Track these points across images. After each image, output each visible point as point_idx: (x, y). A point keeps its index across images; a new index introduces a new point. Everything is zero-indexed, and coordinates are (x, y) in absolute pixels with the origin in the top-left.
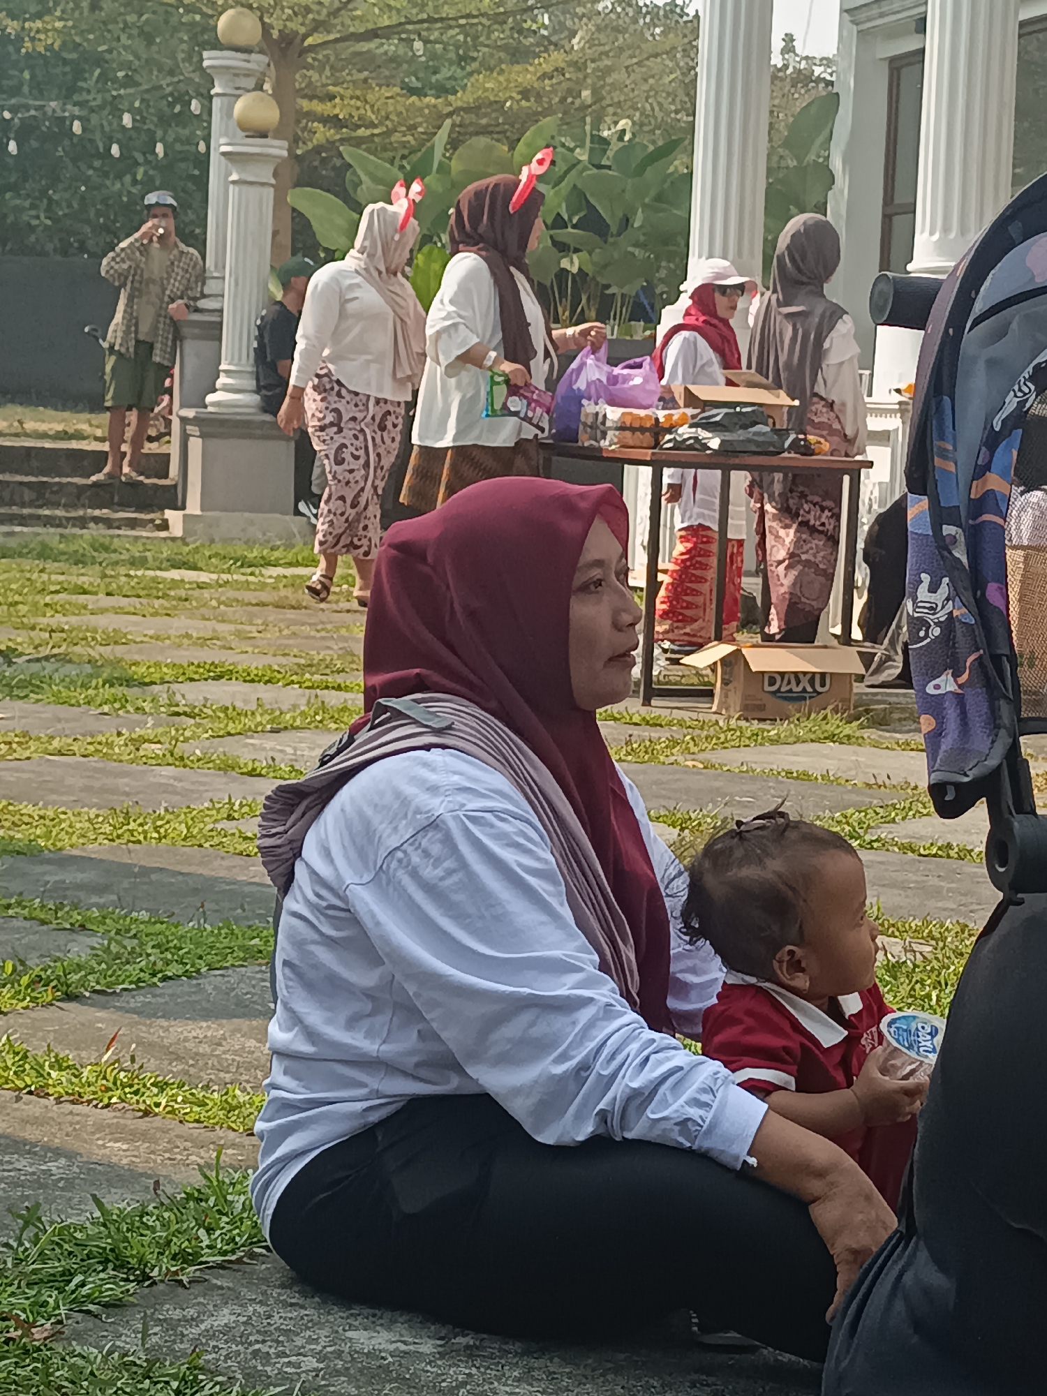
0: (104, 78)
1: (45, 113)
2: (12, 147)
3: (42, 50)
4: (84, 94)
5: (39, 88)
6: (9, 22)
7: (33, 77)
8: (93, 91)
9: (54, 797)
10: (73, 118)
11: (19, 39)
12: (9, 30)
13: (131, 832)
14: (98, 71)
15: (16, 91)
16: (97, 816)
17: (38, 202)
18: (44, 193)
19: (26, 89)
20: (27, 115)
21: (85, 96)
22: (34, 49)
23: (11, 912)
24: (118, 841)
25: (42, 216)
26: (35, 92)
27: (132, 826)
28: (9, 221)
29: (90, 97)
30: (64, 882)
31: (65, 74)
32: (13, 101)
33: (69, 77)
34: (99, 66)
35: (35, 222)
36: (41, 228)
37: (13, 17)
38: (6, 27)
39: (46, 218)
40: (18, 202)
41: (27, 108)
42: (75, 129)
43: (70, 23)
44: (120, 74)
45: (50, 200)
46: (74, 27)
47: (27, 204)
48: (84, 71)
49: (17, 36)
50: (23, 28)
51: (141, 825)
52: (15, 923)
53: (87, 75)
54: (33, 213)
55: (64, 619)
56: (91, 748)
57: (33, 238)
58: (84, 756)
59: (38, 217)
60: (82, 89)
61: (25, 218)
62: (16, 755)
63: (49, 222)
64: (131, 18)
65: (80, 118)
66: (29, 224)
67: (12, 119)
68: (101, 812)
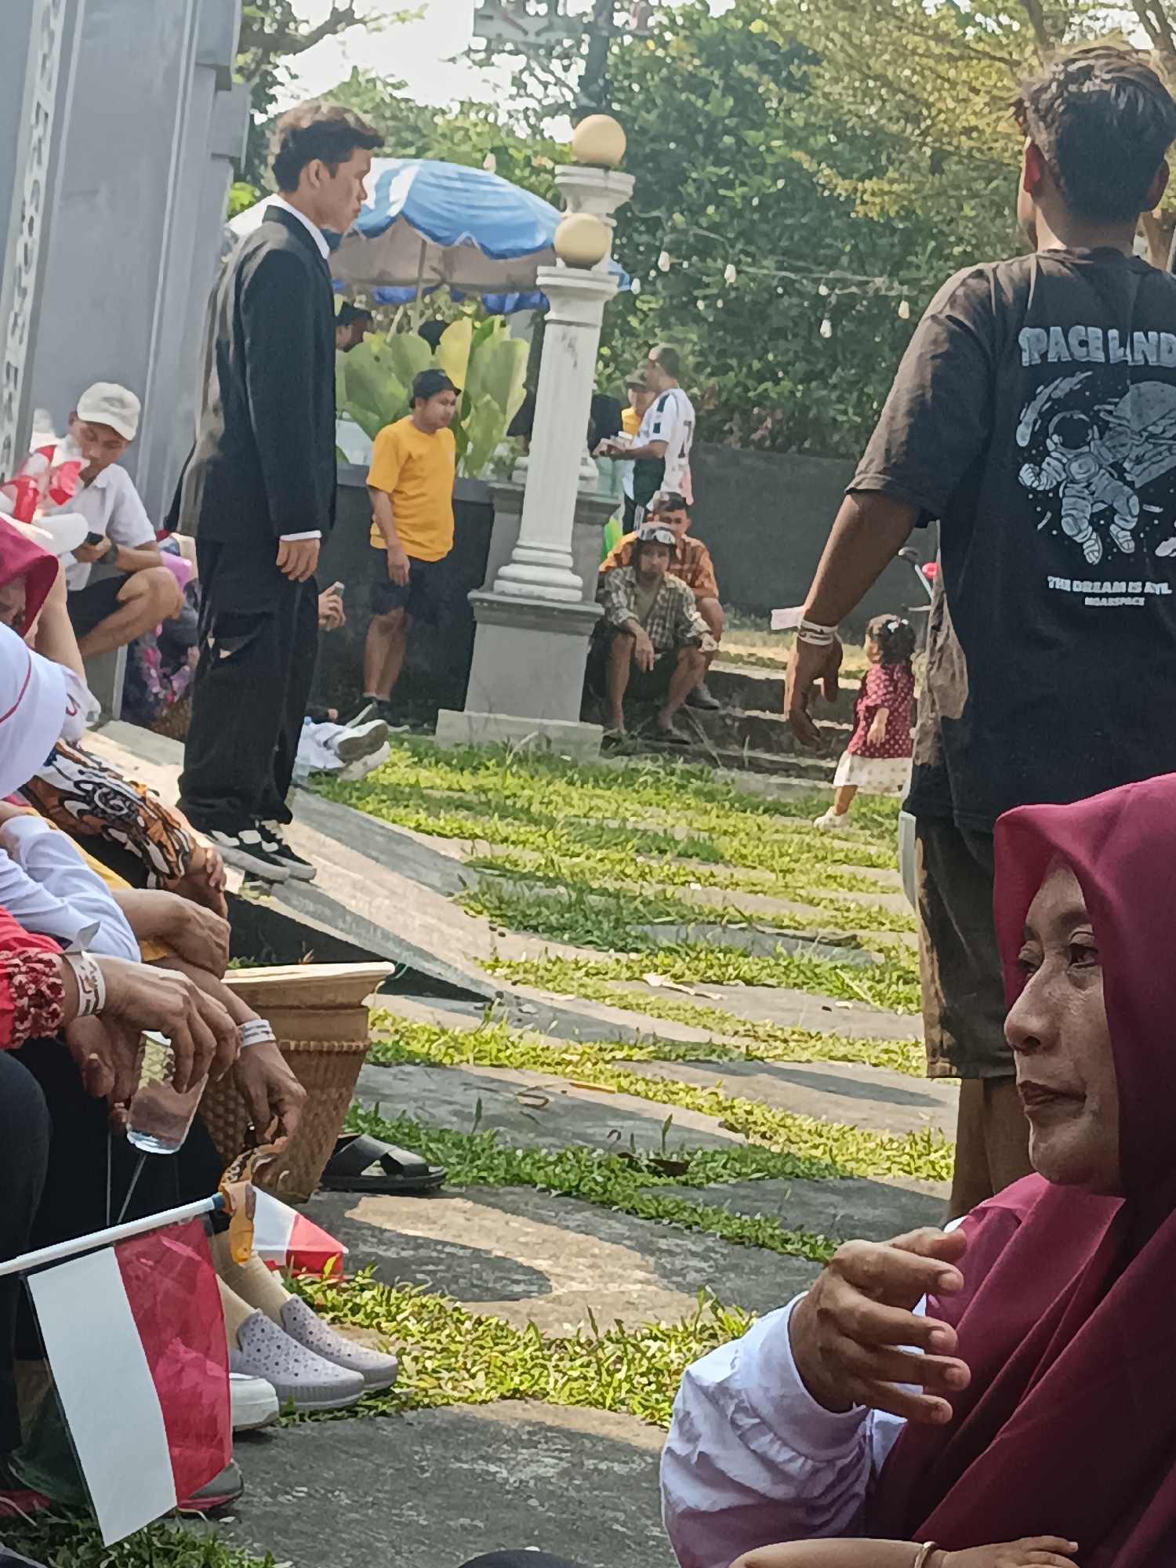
0: (938, 253)
1: (865, 292)
2: (826, 329)
3: (874, 215)
4: (914, 270)
5: (860, 262)
6: (839, 181)
7: (855, 247)
8: (925, 267)
9: (839, 1111)
10: (899, 299)
11: (850, 201)
12: (839, 191)
13: (933, 1163)
14: (933, 244)
15: (834, 263)
16: (891, 1141)
17: (847, 395)
18: (852, 384)
19: (845, 260)
20: (846, 291)
21: (914, 274)
22: (866, 215)
23: (789, 1247)
24: (915, 1174)
25: (851, 411)
26: (855, 266)
27: (933, 1157)
28: (811, 415)
29: (921, 274)
30: (851, 1218)
31: (892, 245)
32: (831, 275)
33: (897, 250)
34: (933, 237)
35: (841, 418)
36: (847, 426)
37: (844, 177)
38: (836, 186)
39: (855, 414)
40: (824, 393)
41: (845, 283)
42: (901, 311)
43: (912, 187)
44: (957, 250)
45: (862, 392)
46: (915, 191)
47: (834, 396)
48: (916, 244)
49: (848, 197)
50: (856, 190)
51: (943, 1157)
52: (796, 1263)
53: (919, 249)
54: (842, 407)
55: (850, 896)
56: (885, 1057)
57: (836, 437)
58: (875, 1065)
59: (845, 412)
60: (910, 264)
61: (832, 413)
62: (795, 1056)
63: (858, 419)
64: (979, 185)
65: (908, 299)
66: (835, 420)
67: (829, 295)
68: (895, 1137)
